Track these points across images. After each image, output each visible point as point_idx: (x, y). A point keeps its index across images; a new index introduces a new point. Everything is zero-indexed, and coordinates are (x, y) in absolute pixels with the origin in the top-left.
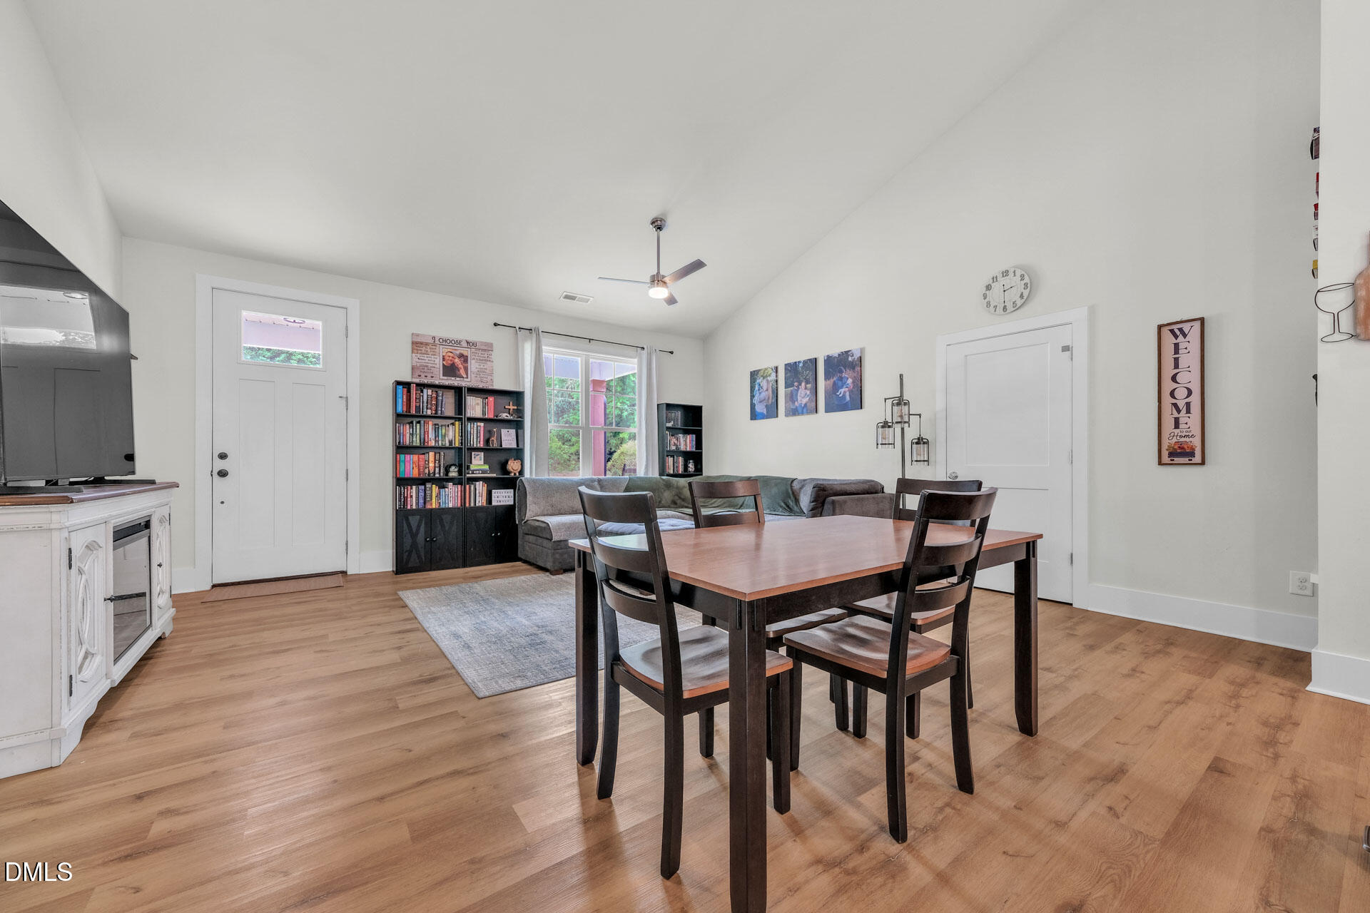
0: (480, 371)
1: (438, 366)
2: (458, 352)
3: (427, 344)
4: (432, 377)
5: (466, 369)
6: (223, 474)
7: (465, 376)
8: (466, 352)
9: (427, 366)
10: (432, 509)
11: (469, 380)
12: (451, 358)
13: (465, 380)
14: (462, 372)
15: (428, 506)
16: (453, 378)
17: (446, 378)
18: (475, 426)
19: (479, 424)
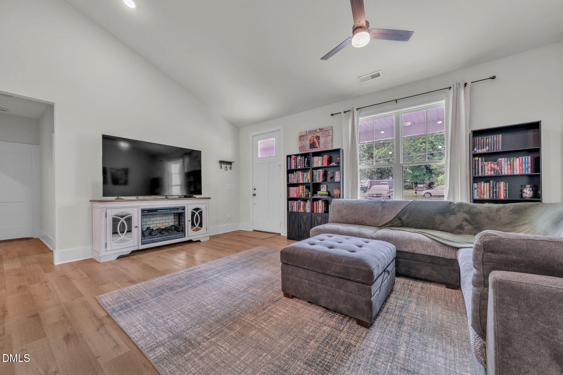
0: (326, 142)
1: (308, 145)
2: (315, 136)
3: (304, 136)
4: (306, 150)
5: (319, 143)
6: (254, 195)
7: (318, 147)
8: (319, 134)
9: (304, 146)
10: (301, 212)
11: (320, 148)
12: (313, 139)
13: (319, 148)
14: (317, 145)
15: (300, 211)
16: (313, 149)
17: (311, 149)
18: (318, 172)
19: (319, 170)
